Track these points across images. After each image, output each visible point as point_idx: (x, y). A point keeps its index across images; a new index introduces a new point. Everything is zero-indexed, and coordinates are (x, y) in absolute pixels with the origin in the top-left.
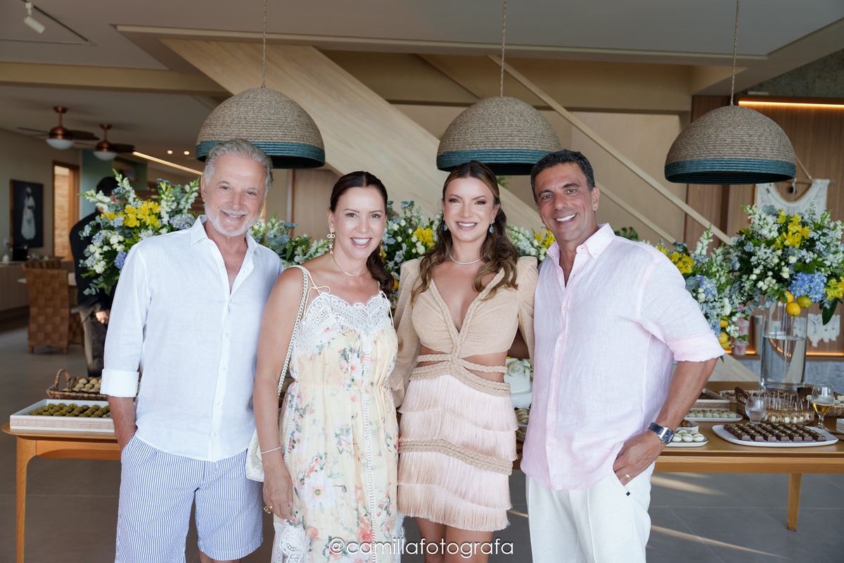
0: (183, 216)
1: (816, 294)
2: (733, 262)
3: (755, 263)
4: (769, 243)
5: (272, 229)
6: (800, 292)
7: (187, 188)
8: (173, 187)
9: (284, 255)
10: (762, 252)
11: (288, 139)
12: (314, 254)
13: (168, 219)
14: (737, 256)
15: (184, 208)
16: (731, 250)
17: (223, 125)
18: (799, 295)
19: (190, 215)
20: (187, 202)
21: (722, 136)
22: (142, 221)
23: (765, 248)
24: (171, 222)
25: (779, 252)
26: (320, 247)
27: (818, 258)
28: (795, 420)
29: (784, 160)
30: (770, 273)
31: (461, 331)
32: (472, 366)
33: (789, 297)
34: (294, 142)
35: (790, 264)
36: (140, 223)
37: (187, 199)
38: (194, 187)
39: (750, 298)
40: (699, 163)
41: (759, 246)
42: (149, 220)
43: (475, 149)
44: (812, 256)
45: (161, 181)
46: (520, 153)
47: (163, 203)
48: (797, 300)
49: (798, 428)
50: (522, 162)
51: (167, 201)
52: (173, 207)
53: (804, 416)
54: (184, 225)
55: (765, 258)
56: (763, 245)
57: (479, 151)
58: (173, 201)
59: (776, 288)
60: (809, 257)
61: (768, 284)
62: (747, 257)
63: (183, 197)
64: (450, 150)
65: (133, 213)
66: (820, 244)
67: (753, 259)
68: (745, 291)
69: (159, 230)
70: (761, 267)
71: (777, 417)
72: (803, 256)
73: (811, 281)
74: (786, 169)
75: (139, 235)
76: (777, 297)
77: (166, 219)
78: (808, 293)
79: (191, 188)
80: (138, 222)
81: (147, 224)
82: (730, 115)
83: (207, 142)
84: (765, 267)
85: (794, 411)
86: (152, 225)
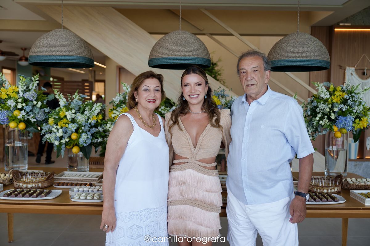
0: (30, 93)
1: (348, 127)
2: (308, 111)
3: (318, 111)
4: (325, 101)
5: (75, 98)
6: (340, 126)
7: (33, 78)
8: (25, 78)
9: (79, 111)
10: (321, 106)
11: (71, 54)
12: (95, 110)
13: (22, 94)
14: (310, 108)
15: (32, 89)
16: (308, 106)
17: (39, 47)
18: (340, 127)
19: (34, 92)
20: (33, 86)
21: (289, 48)
22: (9, 95)
23: (323, 104)
24: (24, 96)
25: (330, 106)
26: (97, 107)
27: (350, 108)
28: (329, 191)
29: (321, 59)
30: (326, 117)
31: (196, 148)
32: (202, 164)
33: (335, 128)
34: (75, 55)
35: (335, 112)
36: (8, 97)
37: (33, 84)
38: (36, 78)
39: (317, 130)
40: (278, 61)
41: (320, 103)
42: (12, 95)
43: (163, 57)
44: (346, 107)
45: (20, 76)
46: (185, 58)
47: (20, 87)
48: (340, 130)
49: (328, 195)
50: (186, 63)
51: (21, 85)
52: (25, 88)
53: (334, 189)
54: (30, 97)
55: (323, 109)
56: (322, 102)
57: (165, 58)
58: (24, 86)
59: (328, 124)
60: (345, 108)
61: (325, 122)
62: (315, 108)
63: (30, 83)
64: (152, 58)
65: (5, 91)
66: (350, 101)
67: (317, 109)
68: (314, 126)
69: (18, 99)
70: (321, 113)
71: (320, 190)
72: (342, 108)
73: (346, 120)
74: (323, 64)
75: (7, 102)
76: (329, 129)
77: (21, 94)
78: (345, 126)
79: (35, 78)
80: (7, 96)
81: (12, 97)
82: (294, 37)
83: (32, 56)
84: (323, 113)
85: (330, 187)
86: (14, 97)
